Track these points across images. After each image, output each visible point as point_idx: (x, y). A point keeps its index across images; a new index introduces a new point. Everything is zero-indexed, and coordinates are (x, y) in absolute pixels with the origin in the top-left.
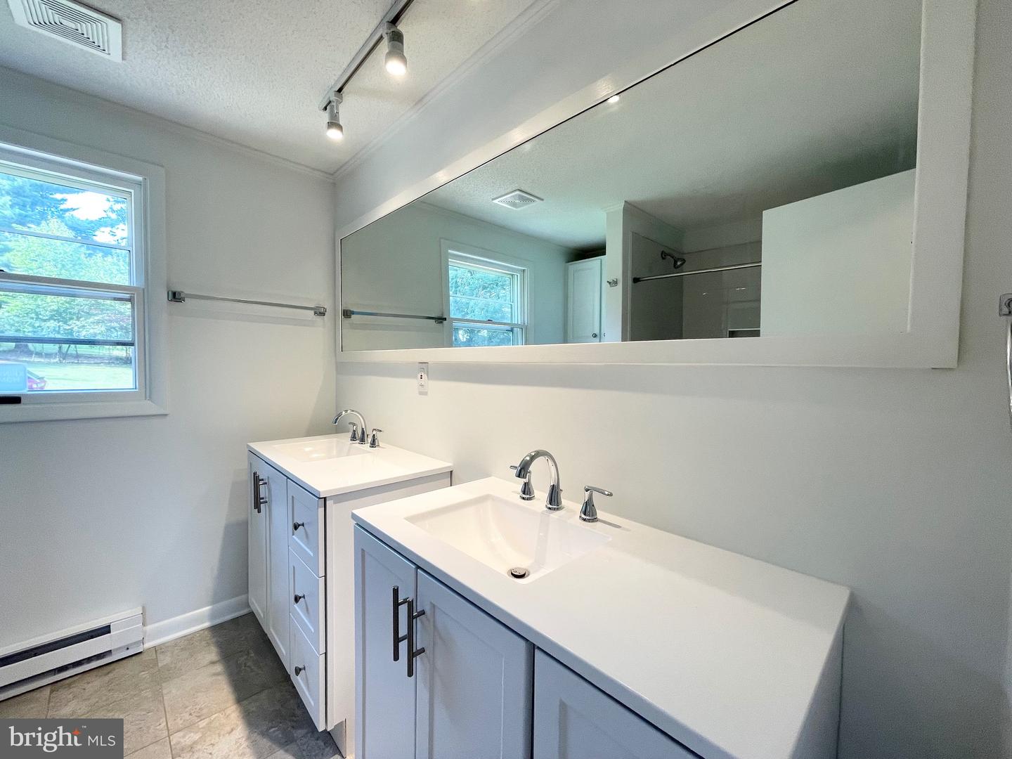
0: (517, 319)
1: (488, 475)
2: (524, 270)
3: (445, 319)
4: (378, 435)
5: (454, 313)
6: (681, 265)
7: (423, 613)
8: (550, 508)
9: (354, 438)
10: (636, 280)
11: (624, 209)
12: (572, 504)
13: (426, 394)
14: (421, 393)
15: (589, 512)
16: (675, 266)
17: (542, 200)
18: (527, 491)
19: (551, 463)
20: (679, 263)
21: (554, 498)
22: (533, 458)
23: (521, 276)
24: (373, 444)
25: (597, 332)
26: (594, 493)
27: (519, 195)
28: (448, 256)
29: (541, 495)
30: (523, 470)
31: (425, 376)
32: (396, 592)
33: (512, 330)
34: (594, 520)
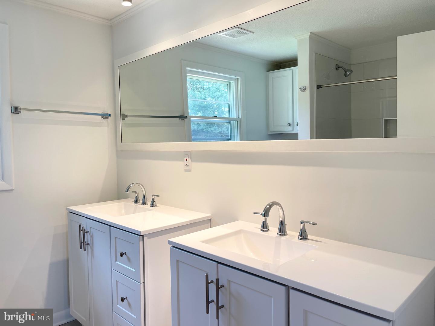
0: (234, 115)
1: (236, 220)
2: (237, 79)
3: (187, 117)
4: (156, 199)
5: (191, 112)
6: (350, 74)
7: (222, 286)
8: (280, 235)
9: (136, 201)
10: (319, 87)
11: (310, 38)
12: (293, 233)
13: (190, 171)
14: (186, 170)
15: (303, 236)
16: (346, 75)
17: (253, 33)
18: (265, 227)
19: (280, 209)
20: (348, 73)
21: (282, 231)
22: (271, 206)
23: (235, 83)
24: (153, 205)
25: (291, 122)
26: (306, 224)
27: (238, 31)
28: (186, 72)
29: (274, 229)
30: (266, 213)
31: (189, 160)
32: (207, 276)
33: (230, 123)
34: (306, 239)
